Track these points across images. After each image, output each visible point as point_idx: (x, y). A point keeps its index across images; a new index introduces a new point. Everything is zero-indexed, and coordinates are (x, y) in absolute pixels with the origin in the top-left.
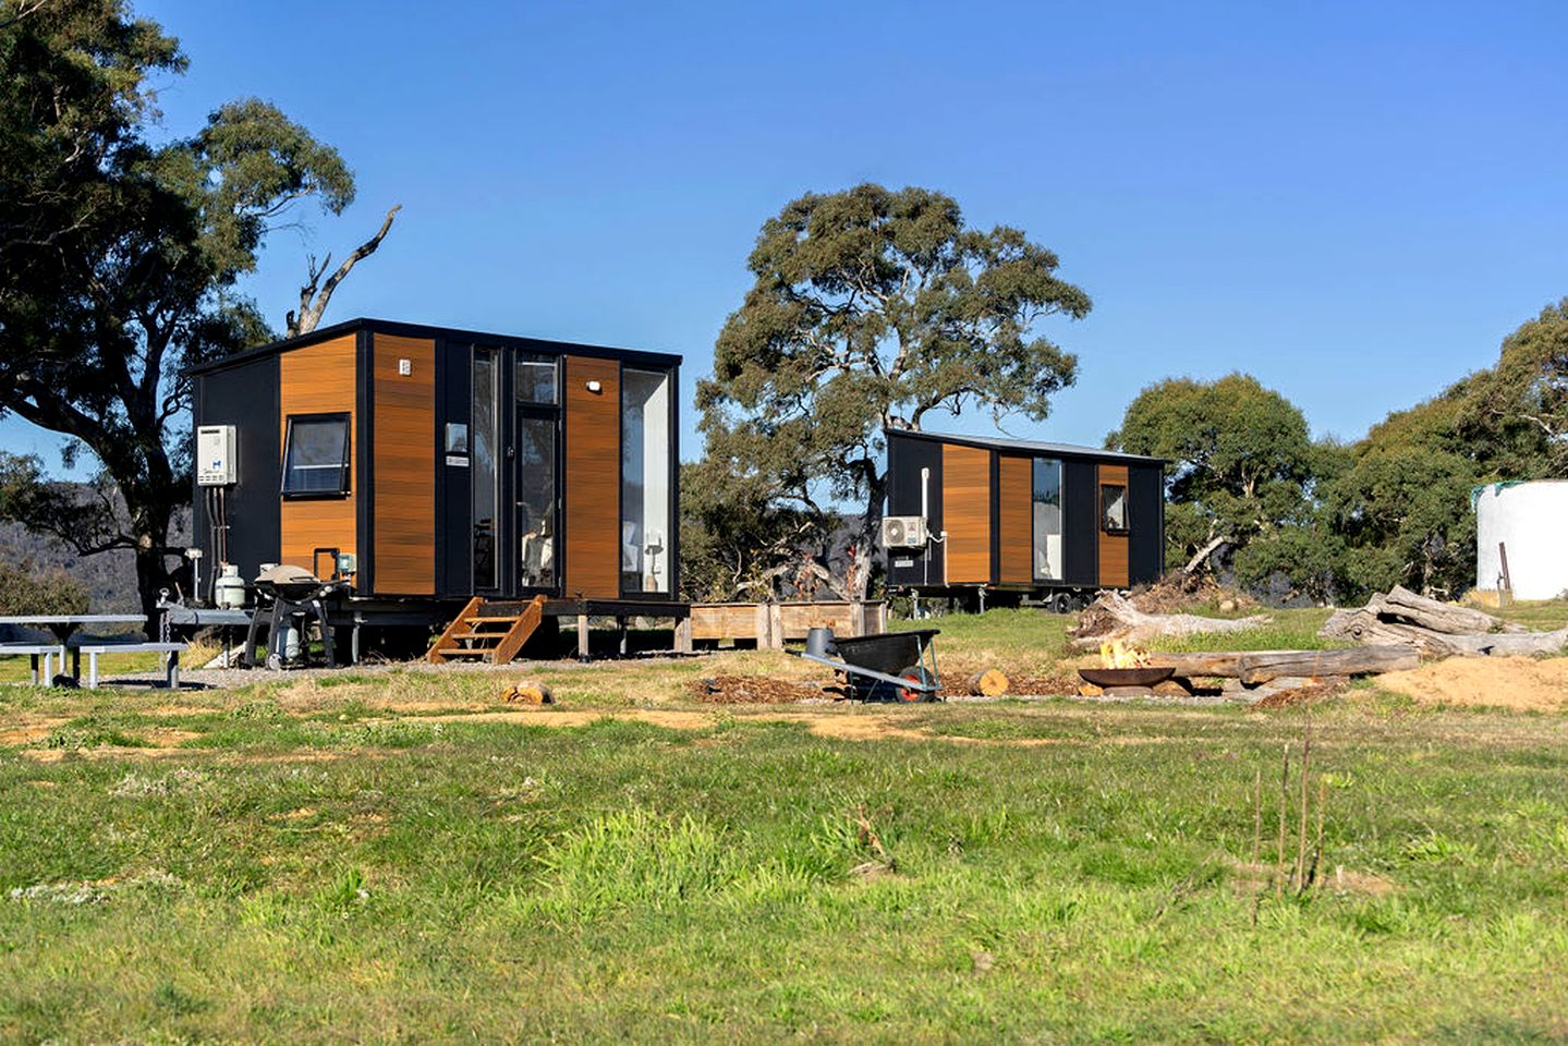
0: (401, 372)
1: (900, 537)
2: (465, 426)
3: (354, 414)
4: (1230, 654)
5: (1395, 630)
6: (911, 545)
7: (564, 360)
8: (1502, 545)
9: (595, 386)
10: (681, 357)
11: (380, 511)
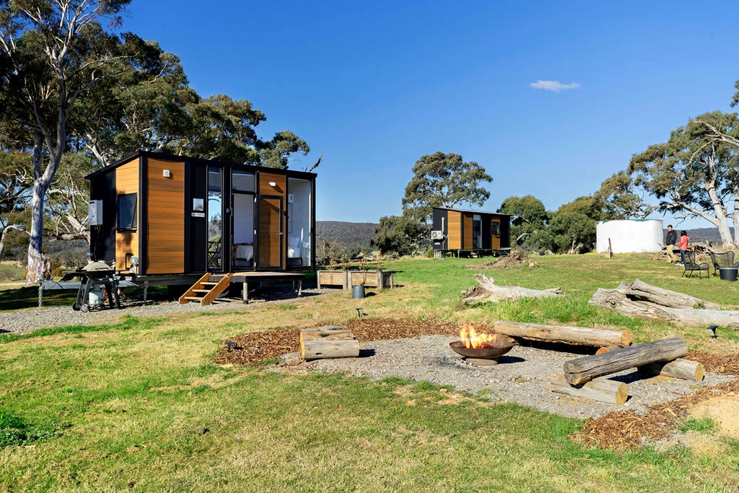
0: (164, 175)
1: (436, 236)
2: (203, 200)
3: (138, 194)
4: (547, 326)
5: (638, 304)
6: (439, 239)
7: (258, 174)
8: (609, 239)
9: (273, 184)
10: (317, 174)
11: (151, 237)
